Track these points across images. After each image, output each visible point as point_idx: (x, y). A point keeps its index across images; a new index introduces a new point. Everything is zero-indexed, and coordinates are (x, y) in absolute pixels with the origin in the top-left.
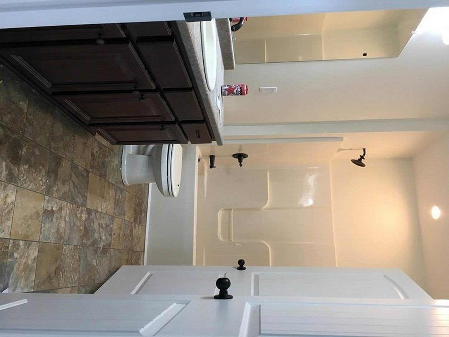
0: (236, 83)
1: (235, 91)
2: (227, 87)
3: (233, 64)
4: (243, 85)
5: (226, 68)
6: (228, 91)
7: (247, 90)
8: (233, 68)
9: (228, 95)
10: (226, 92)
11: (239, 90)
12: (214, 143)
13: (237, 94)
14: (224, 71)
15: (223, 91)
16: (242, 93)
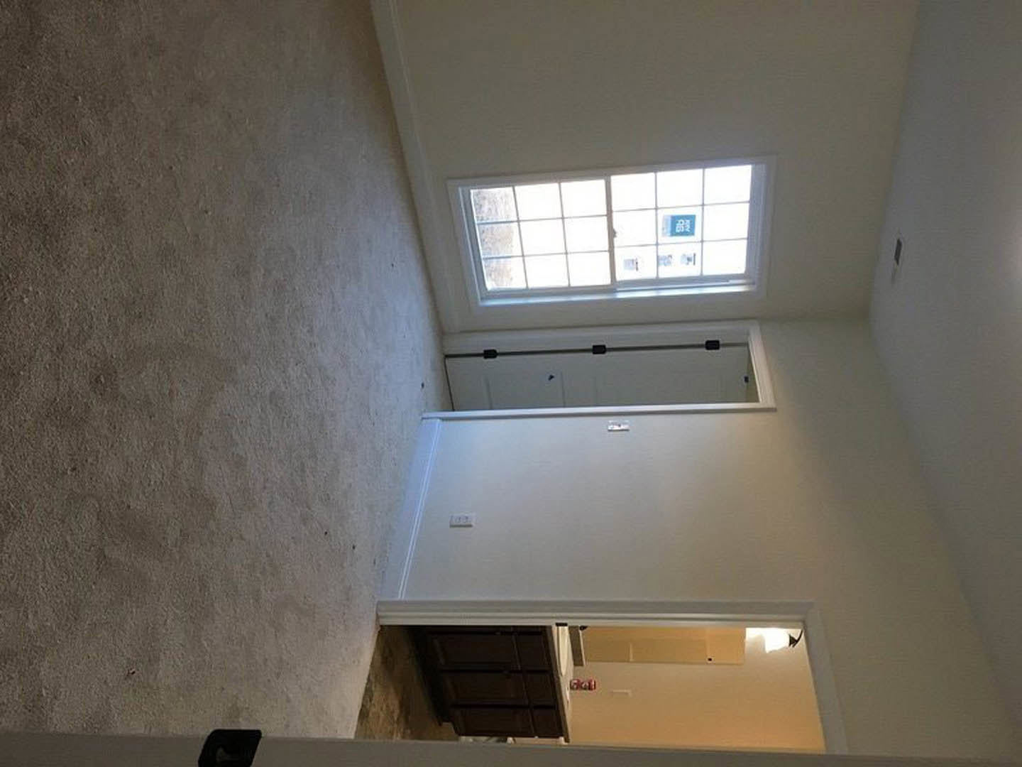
0: (584, 679)
1: (583, 685)
2: (576, 681)
3: (582, 660)
4: (591, 681)
5: (575, 665)
6: (577, 686)
7: (595, 685)
8: (582, 665)
9: (577, 688)
10: (575, 686)
11: (587, 684)
12: (562, 739)
13: (585, 689)
14: (574, 669)
15: (572, 684)
16: (590, 688)
